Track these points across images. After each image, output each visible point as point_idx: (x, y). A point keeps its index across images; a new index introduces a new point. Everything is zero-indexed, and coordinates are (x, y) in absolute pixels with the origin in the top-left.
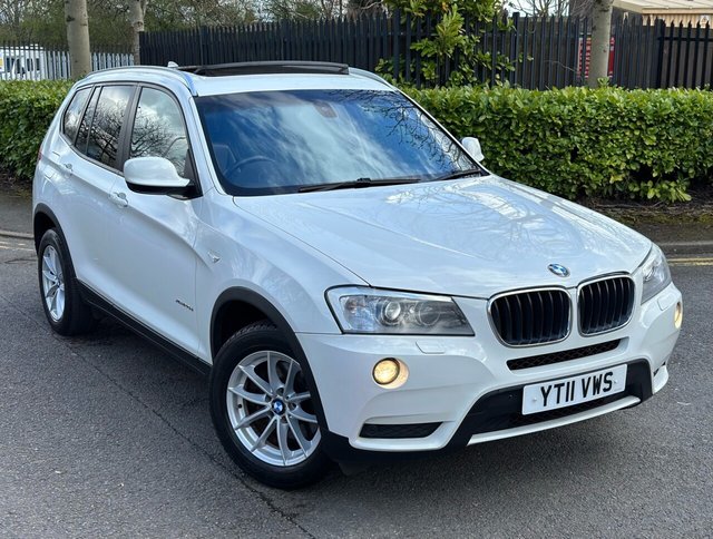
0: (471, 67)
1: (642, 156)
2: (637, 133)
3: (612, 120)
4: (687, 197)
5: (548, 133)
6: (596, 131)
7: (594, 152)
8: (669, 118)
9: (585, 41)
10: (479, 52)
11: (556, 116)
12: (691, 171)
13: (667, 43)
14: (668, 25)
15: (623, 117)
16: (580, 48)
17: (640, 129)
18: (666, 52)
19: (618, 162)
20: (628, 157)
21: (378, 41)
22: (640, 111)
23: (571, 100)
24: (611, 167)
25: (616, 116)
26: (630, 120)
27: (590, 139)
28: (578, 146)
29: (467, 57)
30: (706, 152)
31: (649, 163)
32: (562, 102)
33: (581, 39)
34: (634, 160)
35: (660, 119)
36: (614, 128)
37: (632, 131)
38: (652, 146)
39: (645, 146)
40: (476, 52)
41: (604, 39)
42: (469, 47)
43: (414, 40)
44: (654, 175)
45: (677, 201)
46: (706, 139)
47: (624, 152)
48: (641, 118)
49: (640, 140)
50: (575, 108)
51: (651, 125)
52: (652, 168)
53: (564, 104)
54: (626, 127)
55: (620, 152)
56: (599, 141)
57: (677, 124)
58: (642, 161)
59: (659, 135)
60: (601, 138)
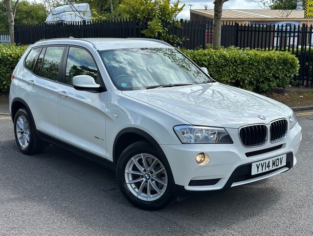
1: (236, 77)
2: (234, 68)
3: (225, 62)
6: (219, 67)
7: (218, 75)
8: (246, 62)
9: (208, 31)
10: (168, 35)
11: (204, 61)
12: (255, 82)
13: (239, 32)
14: (240, 25)
15: (229, 61)
16: (206, 34)
17: (235, 65)
18: (239, 36)
19: (227, 79)
20: (231, 77)
21: (127, 30)
22: (235, 59)
23: (209, 54)
24: (225, 81)
26: (231, 62)
27: (216, 70)
29: (163, 37)
30: (260, 75)
31: (239, 79)
32: (205, 55)
33: (207, 30)
34: (233, 78)
35: (243, 62)
36: (226, 65)
37: (232, 67)
38: (240, 72)
39: (237, 73)
40: (166, 35)
41: (219, 30)
42: (164, 33)
43: (142, 29)
44: (241, 84)
46: (260, 70)
47: (229, 75)
48: (236, 62)
49: (235, 70)
50: (211, 57)
51: (239, 65)
52: (240, 81)
53: (206, 56)
54: (230, 65)
55: (228, 75)
56: (220, 71)
57: (249, 64)
58: (236, 79)
59: (243, 69)
60: (220, 69)
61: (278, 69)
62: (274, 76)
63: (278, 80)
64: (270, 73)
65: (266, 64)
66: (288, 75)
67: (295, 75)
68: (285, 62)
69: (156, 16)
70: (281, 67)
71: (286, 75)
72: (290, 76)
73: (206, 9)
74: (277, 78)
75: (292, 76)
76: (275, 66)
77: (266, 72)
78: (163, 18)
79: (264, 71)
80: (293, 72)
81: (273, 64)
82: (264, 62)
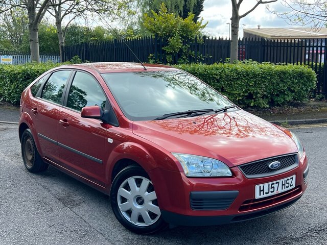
0: (187, 57)
1: (249, 90)
2: (247, 81)
3: (236, 76)
4: (268, 106)
5: (212, 81)
6: (230, 80)
7: (230, 88)
8: (259, 75)
10: (190, 51)
11: (215, 74)
12: (269, 96)
13: (266, 48)
15: (240, 75)
17: (247, 79)
18: (266, 51)
19: (239, 92)
20: (244, 90)
22: (247, 72)
23: (221, 68)
24: (237, 94)
25: (238, 74)
26: (243, 76)
27: (228, 83)
28: (223, 86)
29: (185, 53)
30: (274, 88)
31: (252, 92)
34: (246, 91)
35: (255, 75)
36: (238, 79)
37: (244, 80)
38: (252, 86)
39: (250, 86)
40: (188, 51)
41: (236, 45)
42: (185, 49)
43: (163, 46)
44: (254, 97)
45: (264, 108)
47: (242, 88)
48: (248, 75)
50: (222, 71)
51: (252, 78)
52: (253, 94)
53: (218, 70)
54: (242, 78)
55: (240, 88)
56: (232, 84)
57: (262, 77)
58: (249, 92)
59: (255, 82)
60: (232, 83)
61: (293, 83)
62: (289, 89)
63: (294, 94)
64: (284, 86)
65: (280, 77)
66: (304, 89)
67: (312, 89)
68: (301, 75)
69: (177, 33)
70: (297, 81)
71: (302, 88)
72: (307, 90)
73: (259, 29)
74: (293, 91)
75: (309, 90)
76: (290, 79)
77: (280, 85)
78: (185, 35)
79: (278, 85)
80: (310, 86)
81: (288, 78)
82: (278, 75)
